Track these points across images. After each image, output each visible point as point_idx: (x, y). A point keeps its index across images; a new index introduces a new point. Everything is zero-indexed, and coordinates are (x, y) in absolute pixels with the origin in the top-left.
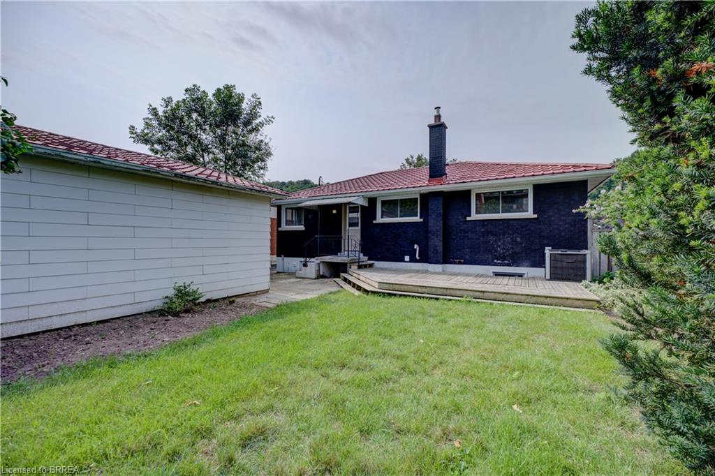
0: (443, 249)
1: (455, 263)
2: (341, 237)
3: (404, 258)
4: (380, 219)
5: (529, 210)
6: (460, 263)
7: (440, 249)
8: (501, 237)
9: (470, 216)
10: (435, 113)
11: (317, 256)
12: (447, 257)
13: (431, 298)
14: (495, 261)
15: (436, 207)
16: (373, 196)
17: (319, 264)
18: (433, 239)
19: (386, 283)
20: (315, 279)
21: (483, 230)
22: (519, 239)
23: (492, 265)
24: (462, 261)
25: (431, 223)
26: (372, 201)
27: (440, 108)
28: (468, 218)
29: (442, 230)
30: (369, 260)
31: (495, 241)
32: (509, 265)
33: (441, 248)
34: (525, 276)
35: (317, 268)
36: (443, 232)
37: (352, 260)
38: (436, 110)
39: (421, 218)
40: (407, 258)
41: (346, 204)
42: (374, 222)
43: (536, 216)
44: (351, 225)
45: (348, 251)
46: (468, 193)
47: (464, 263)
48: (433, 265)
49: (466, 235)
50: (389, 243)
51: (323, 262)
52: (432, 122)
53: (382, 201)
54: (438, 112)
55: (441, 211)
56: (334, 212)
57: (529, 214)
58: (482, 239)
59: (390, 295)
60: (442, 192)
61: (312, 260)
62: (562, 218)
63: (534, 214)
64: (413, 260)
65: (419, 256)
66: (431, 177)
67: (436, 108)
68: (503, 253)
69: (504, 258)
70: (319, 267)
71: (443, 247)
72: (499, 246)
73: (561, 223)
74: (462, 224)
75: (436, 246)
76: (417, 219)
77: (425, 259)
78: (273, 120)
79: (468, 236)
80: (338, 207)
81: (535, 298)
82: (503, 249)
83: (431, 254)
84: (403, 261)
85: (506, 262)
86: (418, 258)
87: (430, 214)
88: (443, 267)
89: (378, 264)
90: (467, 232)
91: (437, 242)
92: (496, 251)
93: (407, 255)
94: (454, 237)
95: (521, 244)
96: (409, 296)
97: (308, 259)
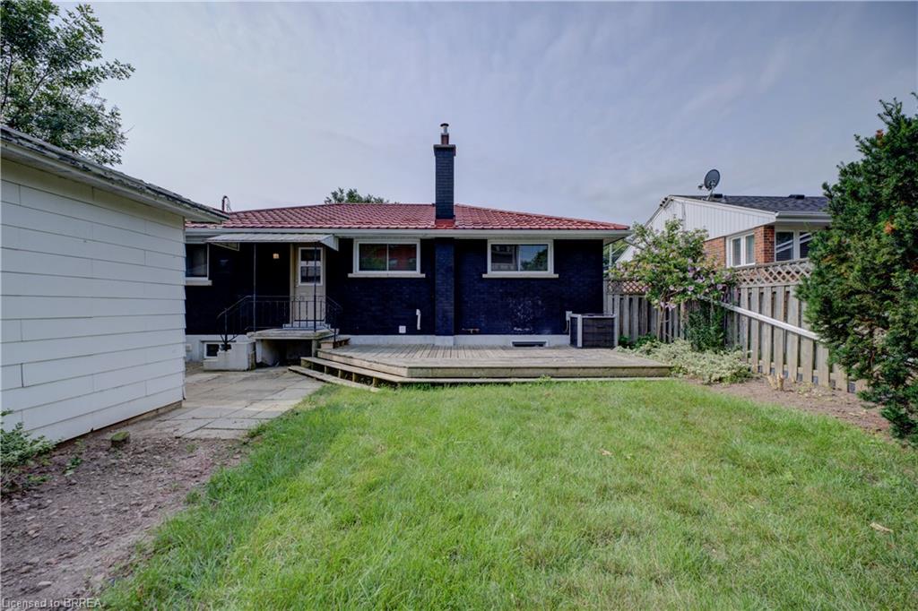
0: (455, 315)
1: (469, 333)
2: (288, 299)
3: (398, 329)
4: (357, 273)
5: (549, 269)
6: (475, 333)
7: (451, 315)
8: (522, 299)
9: (486, 272)
10: (442, 130)
11: (252, 330)
12: (459, 326)
13: (498, 383)
14: (515, 329)
15: (445, 258)
16: (347, 236)
17: (254, 344)
18: (441, 302)
19: (422, 368)
20: (248, 370)
21: (501, 290)
22: (540, 302)
23: (511, 334)
24: (477, 330)
25: (439, 279)
26: (346, 243)
27: (447, 125)
28: (484, 276)
29: (453, 290)
30: (340, 333)
31: (515, 305)
32: (530, 333)
33: (453, 314)
34: (547, 345)
35: (251, 352)
36: (455, 293)
37: (322, 334)
38: (442, 128)
39: (422, 272)
40: (402, 329)
41: (296, 245)
42: (350, 275)
43: (557, 276)
44: (305, 279)
45: (315, 321)
46: (483, 242)
47: (480, 333)
48: (442, 337)
49: (482, 296)
50: (373, 309)
51: (262, 340)
52: (439, 142)
53: (360, 245)
54: (446, 130)
55: (452, 264)
56: (276, 256)
57: (549, 273)
58: (500, 301)
59: (434, 385)
60: (452, 238)
61: (240, 338)
62: (582, 279)
63: (555, 273)
64: (412, 331)
65: (421, 326)
66: (437, 217)
67: (442, 125)
68: (524, 319)
69: (524, 326)
70: (255, 349)
71: (455, 312)
72: (519, 311)
73: (581, 285)
74: (476, 282)
75: (446, 311)
76: (417, 274)
77: (429, 328)
78: (129, 71)
79: (484, 298)
80: (283, 248)
81: (612, 371)
82: (523, 314)
83: (439, 322)
84: (397, 333)
85: (527, 329)
86: (419, 328)
87: (437, 267)
88: (455, 339)
89: (356, 339)
90: (483, 293)
91: (446, 306)
92: (516, 316)
93: (402, 325)
94: (466, 299)
95: (542, 308)
96: (466, 383)
97: (230, 337)
